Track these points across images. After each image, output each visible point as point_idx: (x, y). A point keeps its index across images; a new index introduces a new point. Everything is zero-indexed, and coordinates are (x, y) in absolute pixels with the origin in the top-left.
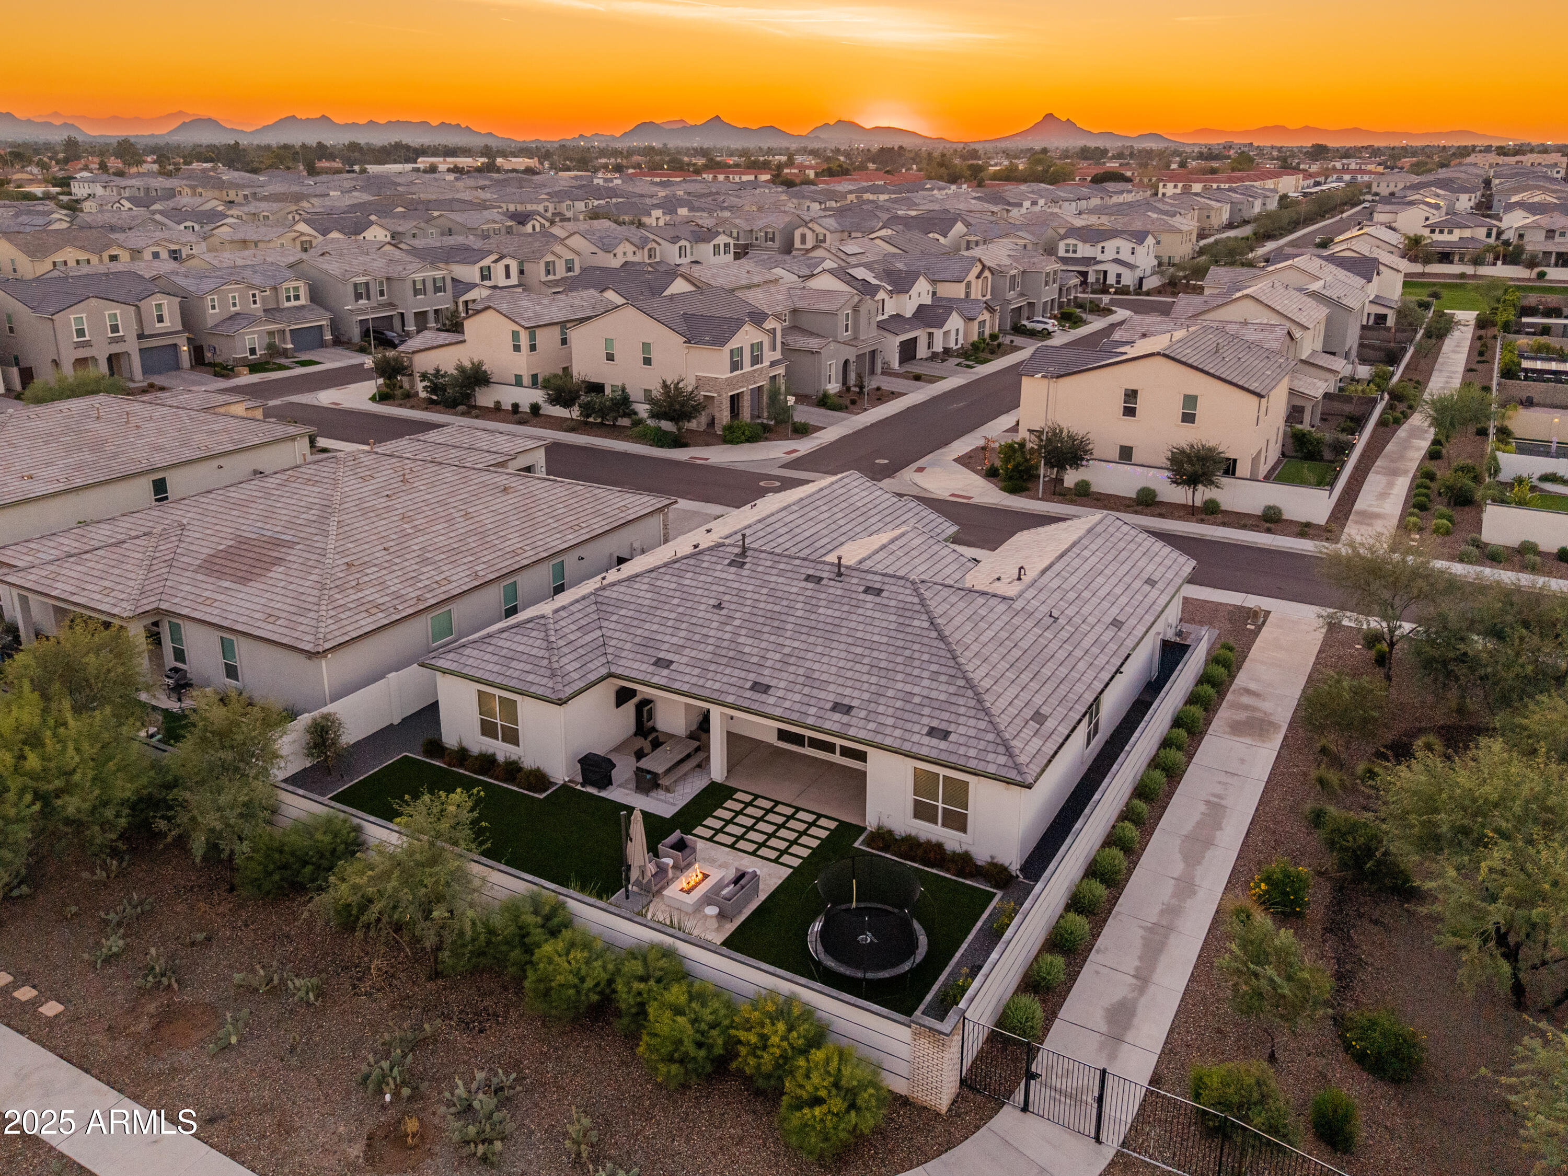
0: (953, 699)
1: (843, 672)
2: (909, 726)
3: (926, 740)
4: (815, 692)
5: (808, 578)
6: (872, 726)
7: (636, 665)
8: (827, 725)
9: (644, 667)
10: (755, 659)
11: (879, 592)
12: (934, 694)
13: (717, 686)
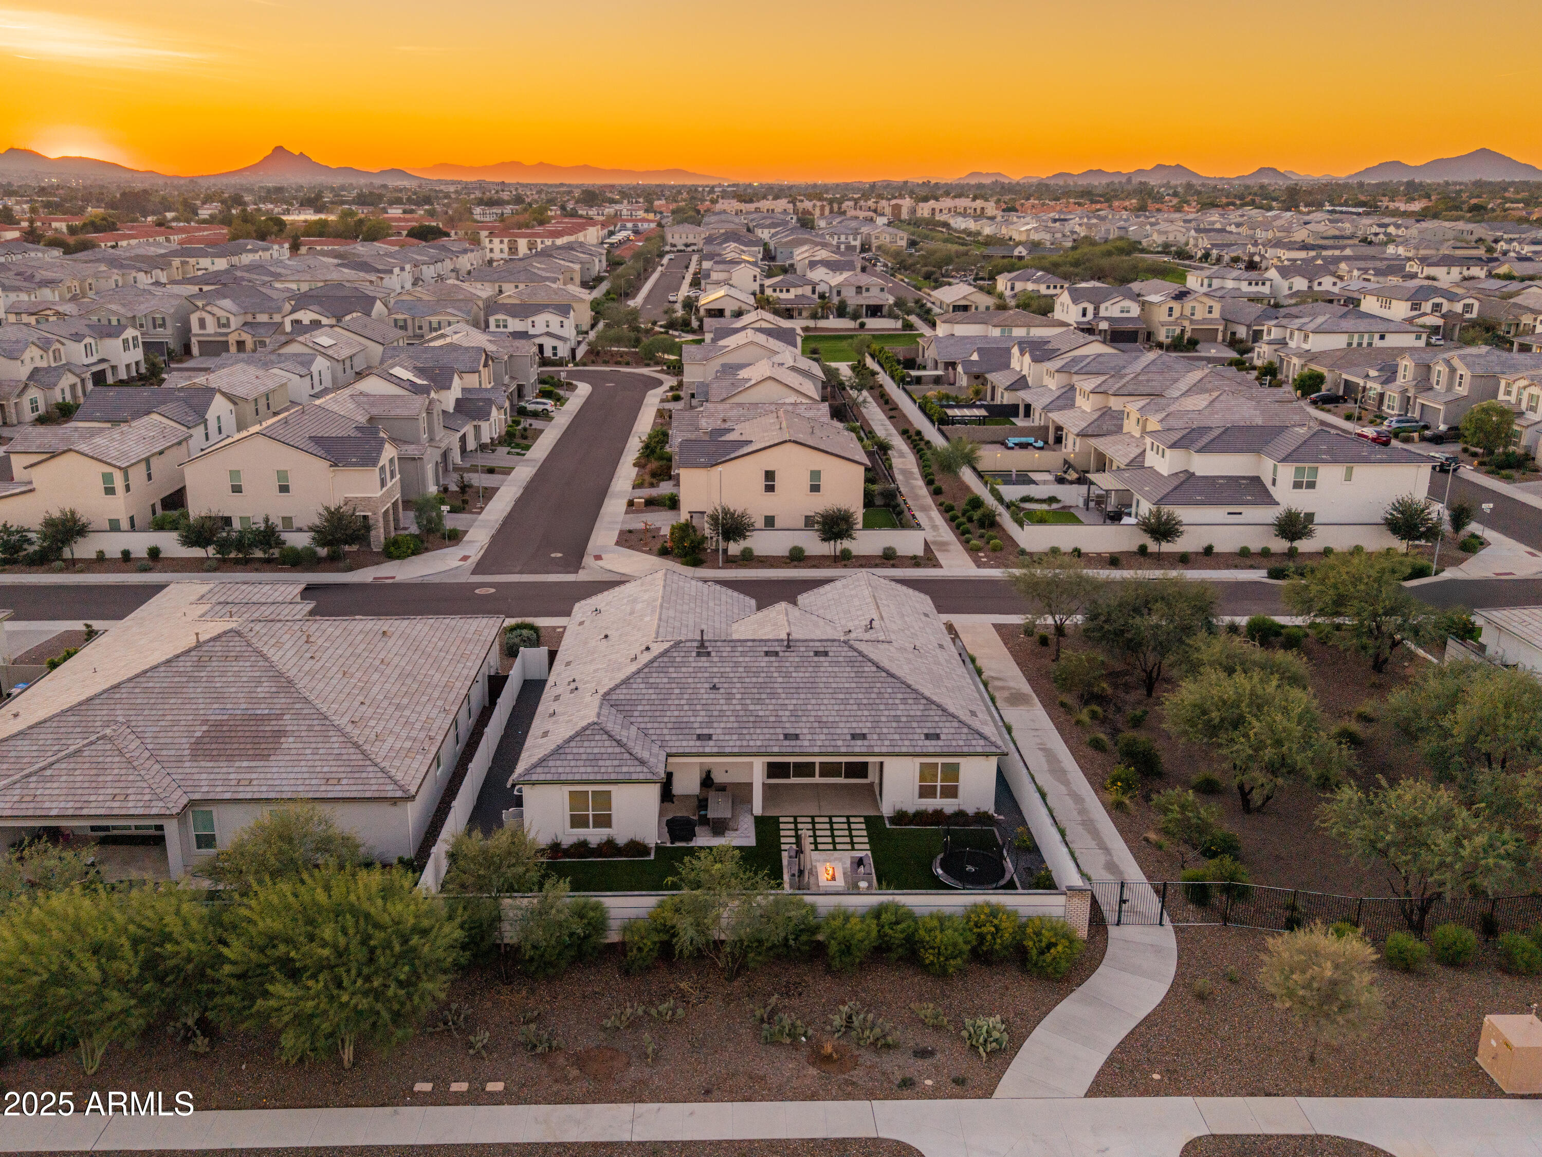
0: (926, 713)
1: (841, 713)
2: (910, 737)
3: (927, 743)
4: (832, 731)
5: (767, 653)
6: (887, 743)
7: (684, 743)
8: (857, 750)
9: (692, 743)
10: (772, 719)
11: (825, 653)
12: (912, 713)
13: (759, 743)
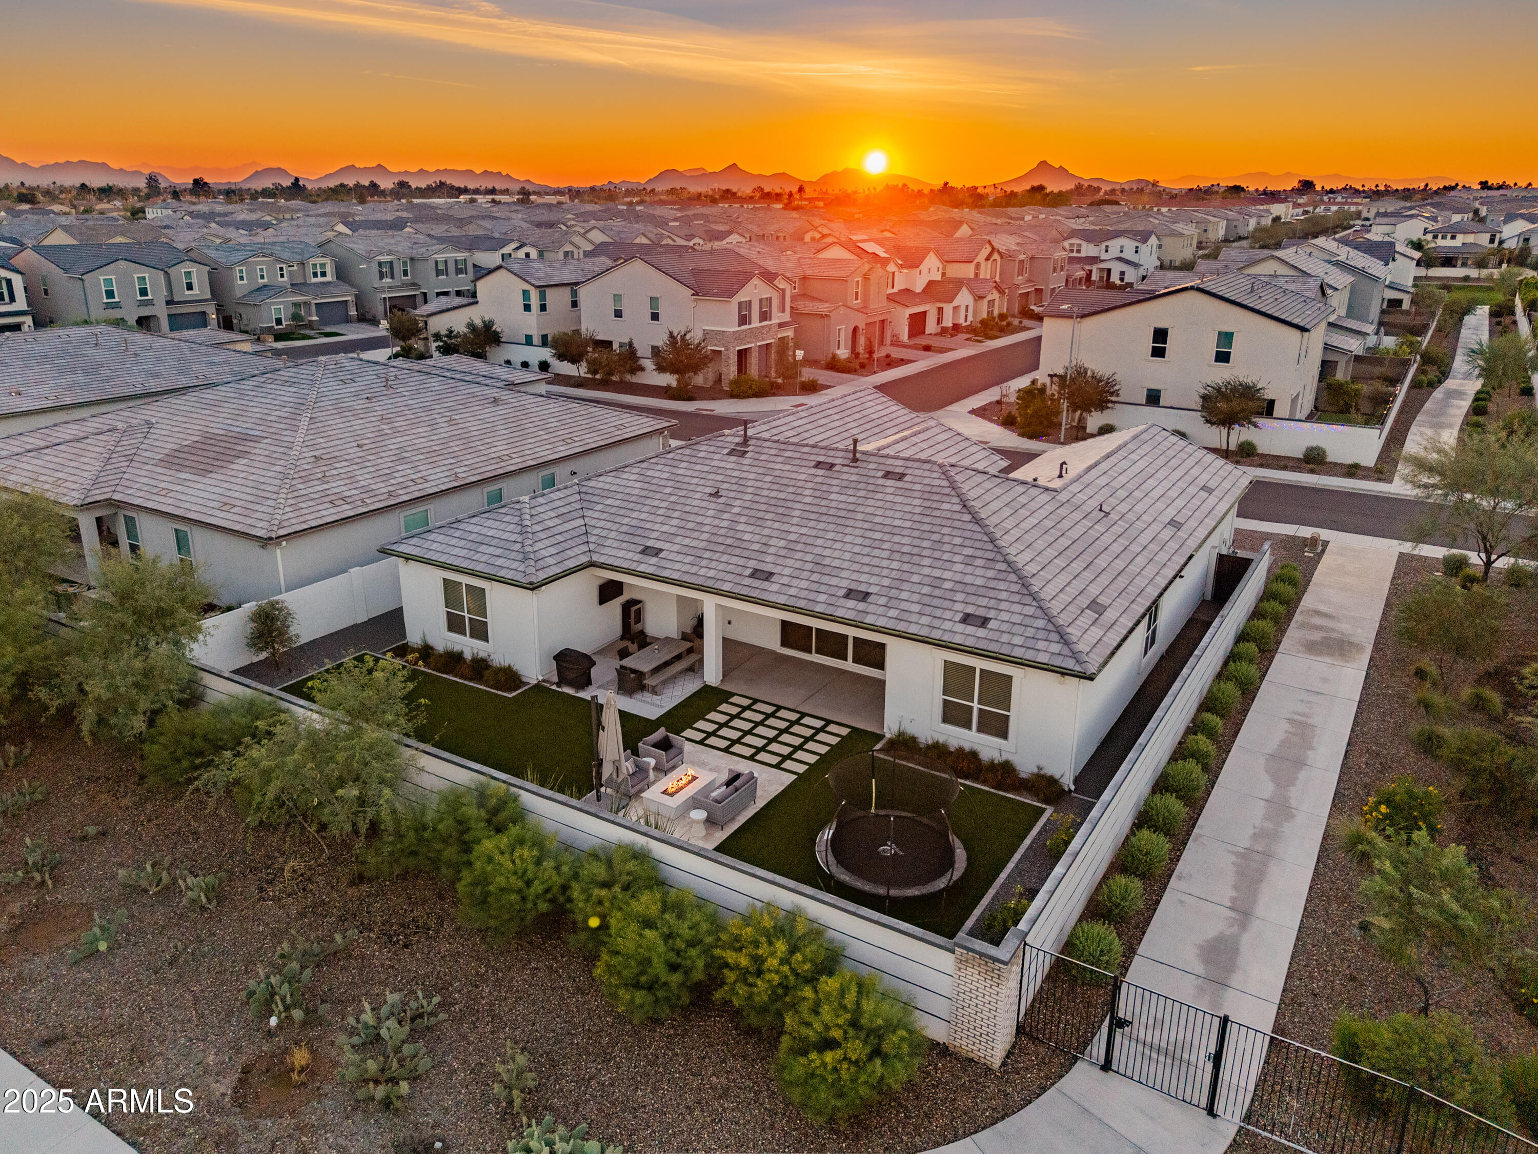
0: (992, 584)
1: (858, 558)
2: (938, 613)
3: (960, 627)
4: (825, 579)
5: (818, 465)
6: (893, 613)
7: (621, 554)
8: (840, 613)
9: (630, 555)
10: (756, 547)
11: (901, 477)
12: (968, 579)
13: (712, 573)
